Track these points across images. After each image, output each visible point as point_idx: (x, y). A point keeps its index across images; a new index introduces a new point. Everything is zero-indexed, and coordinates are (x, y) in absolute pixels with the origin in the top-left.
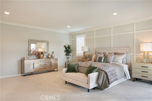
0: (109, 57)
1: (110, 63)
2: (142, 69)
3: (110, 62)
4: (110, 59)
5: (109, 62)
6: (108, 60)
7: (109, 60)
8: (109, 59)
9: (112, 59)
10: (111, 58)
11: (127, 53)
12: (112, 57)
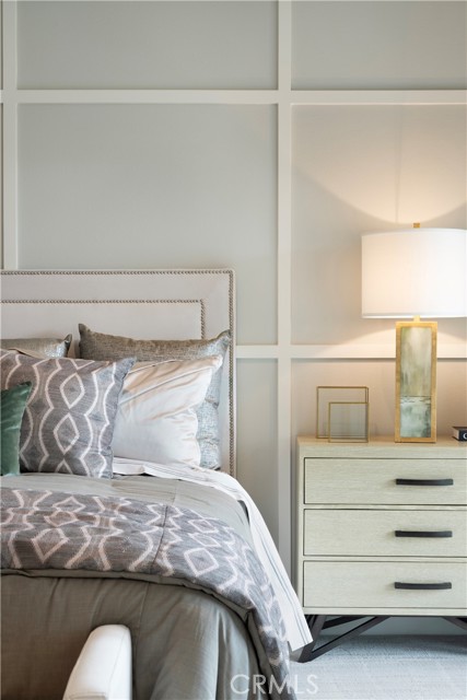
0: (57, 398)
1: (79, 472)
2: (396, 507)
3: (82, 457)
4: (80, 422)
5: (70, 458)
6: (48, 432)
7: (68, 430)
8: (54, 419)
9: (97, 418)
10: (83, 406)
11: (227, 338)
12: (90, 396)
